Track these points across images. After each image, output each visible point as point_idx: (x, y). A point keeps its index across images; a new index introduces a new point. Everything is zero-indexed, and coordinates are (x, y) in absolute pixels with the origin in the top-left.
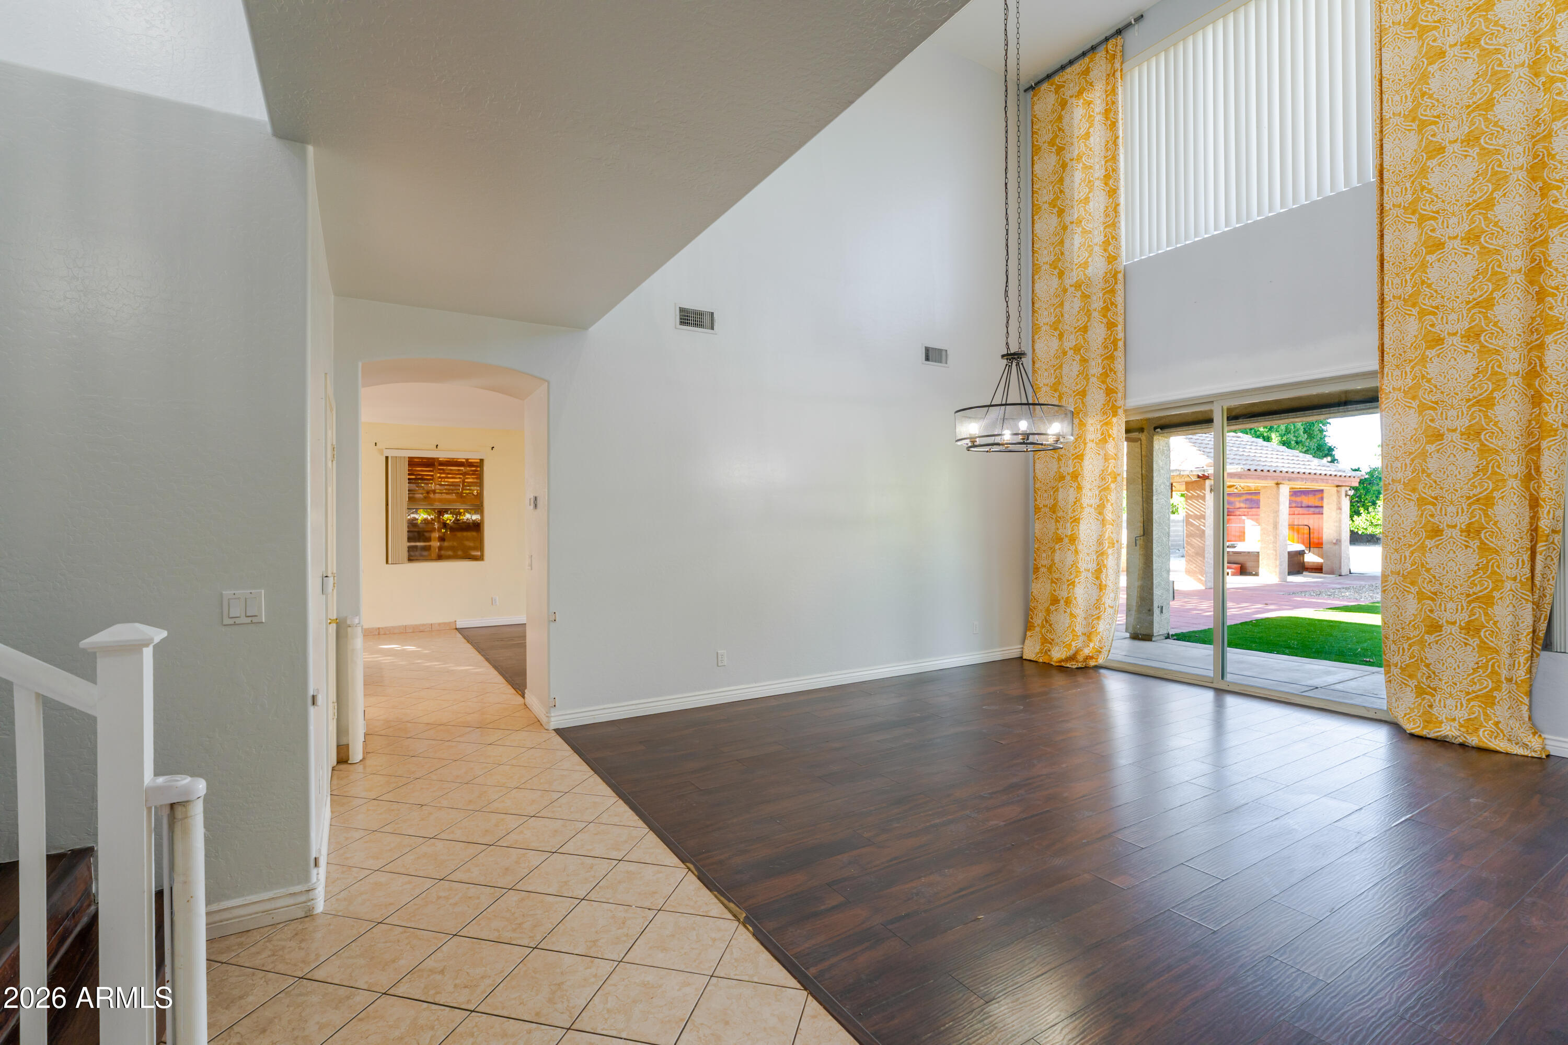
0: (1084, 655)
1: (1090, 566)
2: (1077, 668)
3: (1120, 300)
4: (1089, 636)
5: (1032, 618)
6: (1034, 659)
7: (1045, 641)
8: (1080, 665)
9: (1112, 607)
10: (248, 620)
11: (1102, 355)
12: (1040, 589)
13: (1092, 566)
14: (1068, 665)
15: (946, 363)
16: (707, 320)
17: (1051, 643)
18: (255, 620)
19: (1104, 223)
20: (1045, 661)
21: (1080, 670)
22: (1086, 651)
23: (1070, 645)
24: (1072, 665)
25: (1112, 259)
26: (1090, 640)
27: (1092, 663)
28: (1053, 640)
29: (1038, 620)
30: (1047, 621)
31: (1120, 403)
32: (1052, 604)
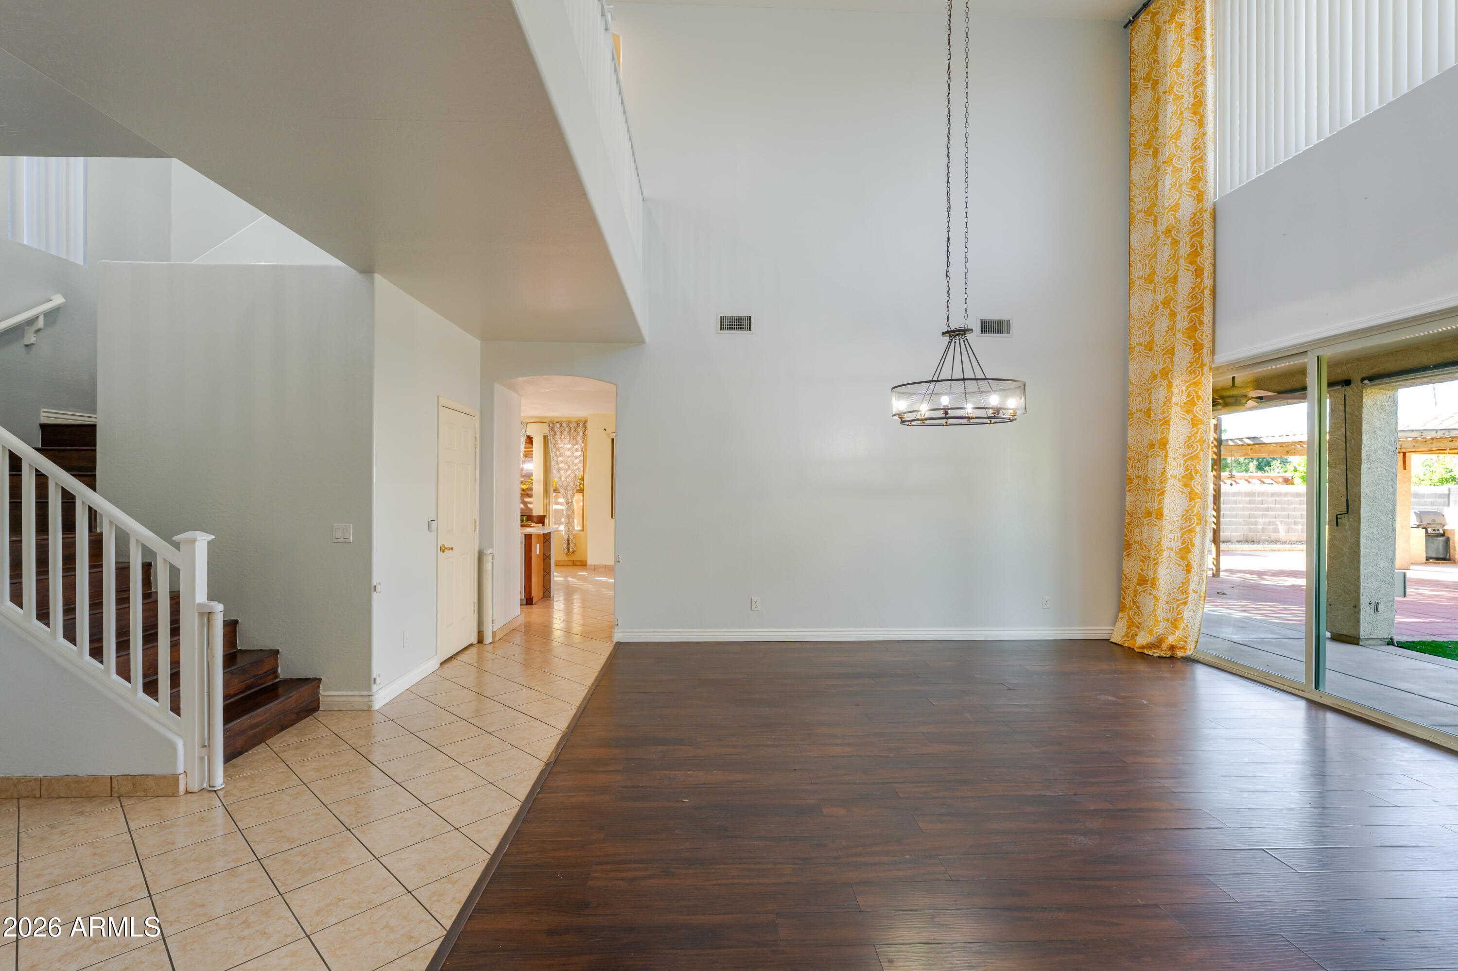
0: (1168, 643)
1: (1173, 544)
2: (1159, 657)
3: (1207, 242)
4: (1174, 623)
5: (1124, 598)
6: (1120, 643)
7: (1131, 624)
8: (1162, 654)
9: (1196, 592)
10: (344, 540)
11: (1188, 307)
12: (1131, 567)
13: (1177, 545)
14: (1150, 653)
15: (1009, 333)
16: (745, 323)
17: (1138, 627)
18: (347, 541)
19: (1192, 158)
20: (1130, 646)
21: (1162, 661)
22: (1171, 640)
23: (1152, 630)
24: (1154, 653)
25: (1200, 197)
26: (1176, 628)
27: (1180, 654)
28: (1140, 624)
29: (1128, 601)
30: (1134, 603)
31: (1207, 359)
32: (1140, 584)
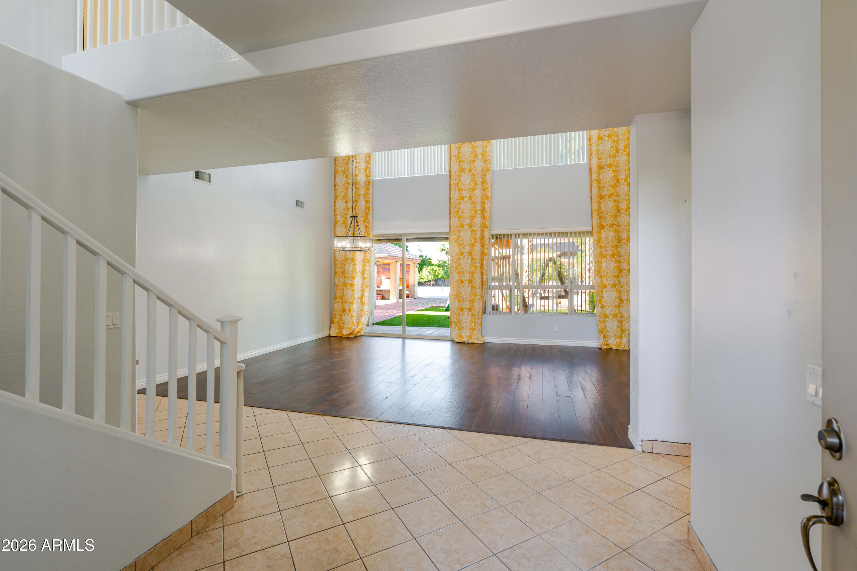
0: (356, 332)
1: (359, 295)
2: (354, 337)
3: (371, 193)
4: (358, 324)
5: (334, 319)
6: (336, 336)
7: (340, 327)
8: (355, 336)
9: (367, 311)
10: (113, 327)
11: (364, 213)
12: (338, 306)
13: (360, 296)
14: (350, 336)
15: (304, 208)
16: (207, 177)
17: (342, 328)
18: (116, 326)
19: (365, 161)
20: (340, 336)
21: (355, 338)
22: (357, 330)
23: (351, 328)
24: (352, 336)
25: (368, 176)
26: (358, 325)
27: (359, 335)
28: (343, 327)
29: (336, 319)
30: (341, 319)
31: (370, 232)
32: (343, 312)
